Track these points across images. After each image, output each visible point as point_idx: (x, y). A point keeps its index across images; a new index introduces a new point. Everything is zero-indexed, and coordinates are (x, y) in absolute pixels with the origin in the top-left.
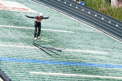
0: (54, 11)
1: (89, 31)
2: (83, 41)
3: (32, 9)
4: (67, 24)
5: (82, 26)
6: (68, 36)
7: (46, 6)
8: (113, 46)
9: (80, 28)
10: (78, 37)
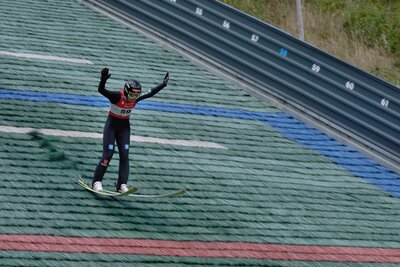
2: (11, 23)
8: (109, 40)
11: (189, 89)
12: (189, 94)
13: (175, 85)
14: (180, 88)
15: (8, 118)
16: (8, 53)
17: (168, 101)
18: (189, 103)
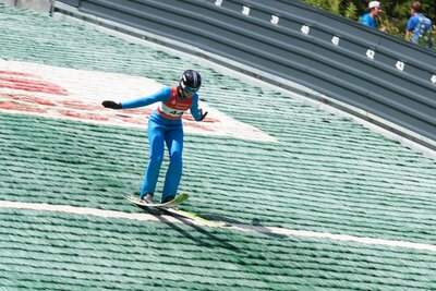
0: (367, 131)
3: (239, 117)
7: (326, 102)
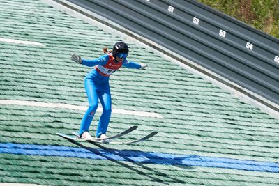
1: (99, 41)
2: (74, 73)
4: (24, 18)
5: (76, 24)
6: (21, 56)
8: (180, 91)
9: (66, 32)
10: (56, 60)
11: (267, 144)
12: (266, 150)
13: (252, 140)
14: (257, 143)
15: (70, 178)
16: (70, 107)
17: (244, 158)
18: (266, 160)
